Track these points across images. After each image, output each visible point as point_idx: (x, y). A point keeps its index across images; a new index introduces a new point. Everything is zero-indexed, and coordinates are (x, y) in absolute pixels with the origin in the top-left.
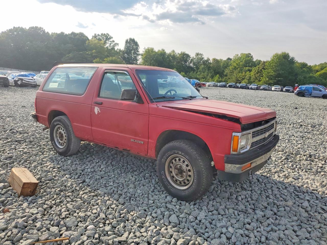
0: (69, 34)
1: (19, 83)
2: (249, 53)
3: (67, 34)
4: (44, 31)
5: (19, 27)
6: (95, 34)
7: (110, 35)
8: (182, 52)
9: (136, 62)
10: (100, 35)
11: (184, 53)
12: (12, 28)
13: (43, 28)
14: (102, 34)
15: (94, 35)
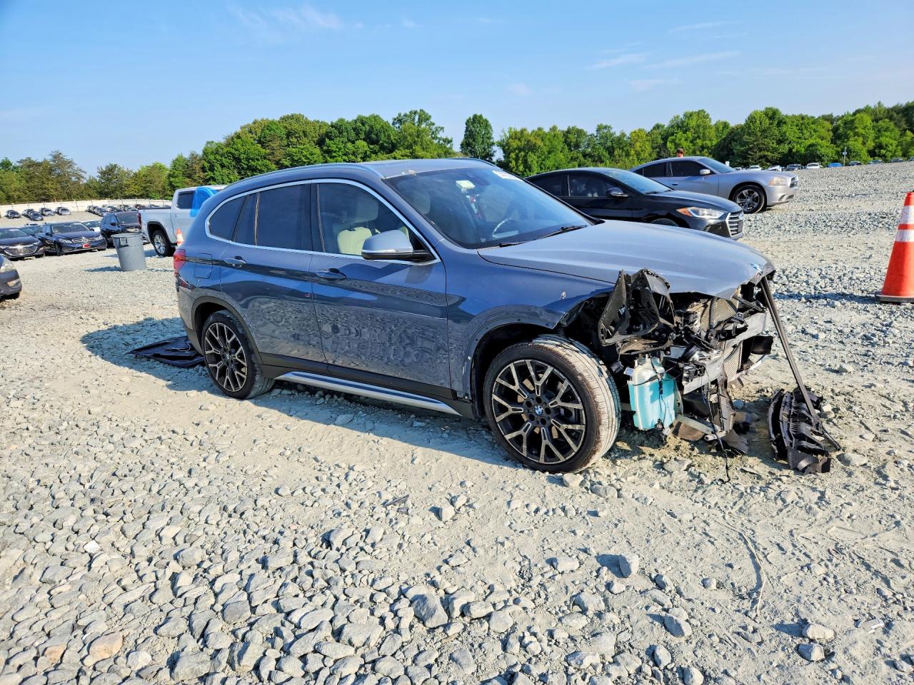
0: (353, 121)
2: (700, 109)
3: (350, 120)
4: (307, 123)
5: (263, 120)
6: (400, 115)
7: (426, 111)
8: (569, 127)
9: (491, 158)
10: (408, 113)
11: (573, 128)
12: (251, 122)
13: (303, 116)
14: (411, 112)
15: (396, 117)
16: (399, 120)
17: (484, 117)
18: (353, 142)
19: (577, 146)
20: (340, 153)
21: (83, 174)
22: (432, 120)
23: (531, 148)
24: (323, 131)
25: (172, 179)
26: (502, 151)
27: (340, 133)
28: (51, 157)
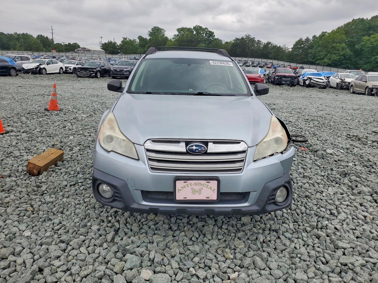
1: (307, 82)
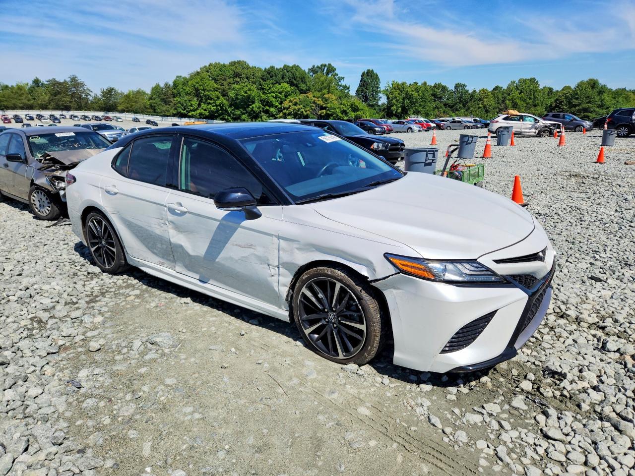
0: (280, 68)
2: (532, 77)
3: (279, 68)
4: (248, 67)
5: (216, 63)
6: (314, 67)
7: (333, 65)
8: (436, 83)
9: (377, 102)
11: (439, 85)
12: (207, 65)
13: (246, 62)
14: (321, 65)
15: (311, 67)
16: (313, 70)
17: (375, 72)
18: (280, 84)
19: (441, 98)
20: (270, 91)
21: (91, 93)
22: (336, 72)
23: (408, 96)
24: (259, 74)
25: (151, 101)
26: (386, 98)
27: (271, 77)
28: (69, 79)
